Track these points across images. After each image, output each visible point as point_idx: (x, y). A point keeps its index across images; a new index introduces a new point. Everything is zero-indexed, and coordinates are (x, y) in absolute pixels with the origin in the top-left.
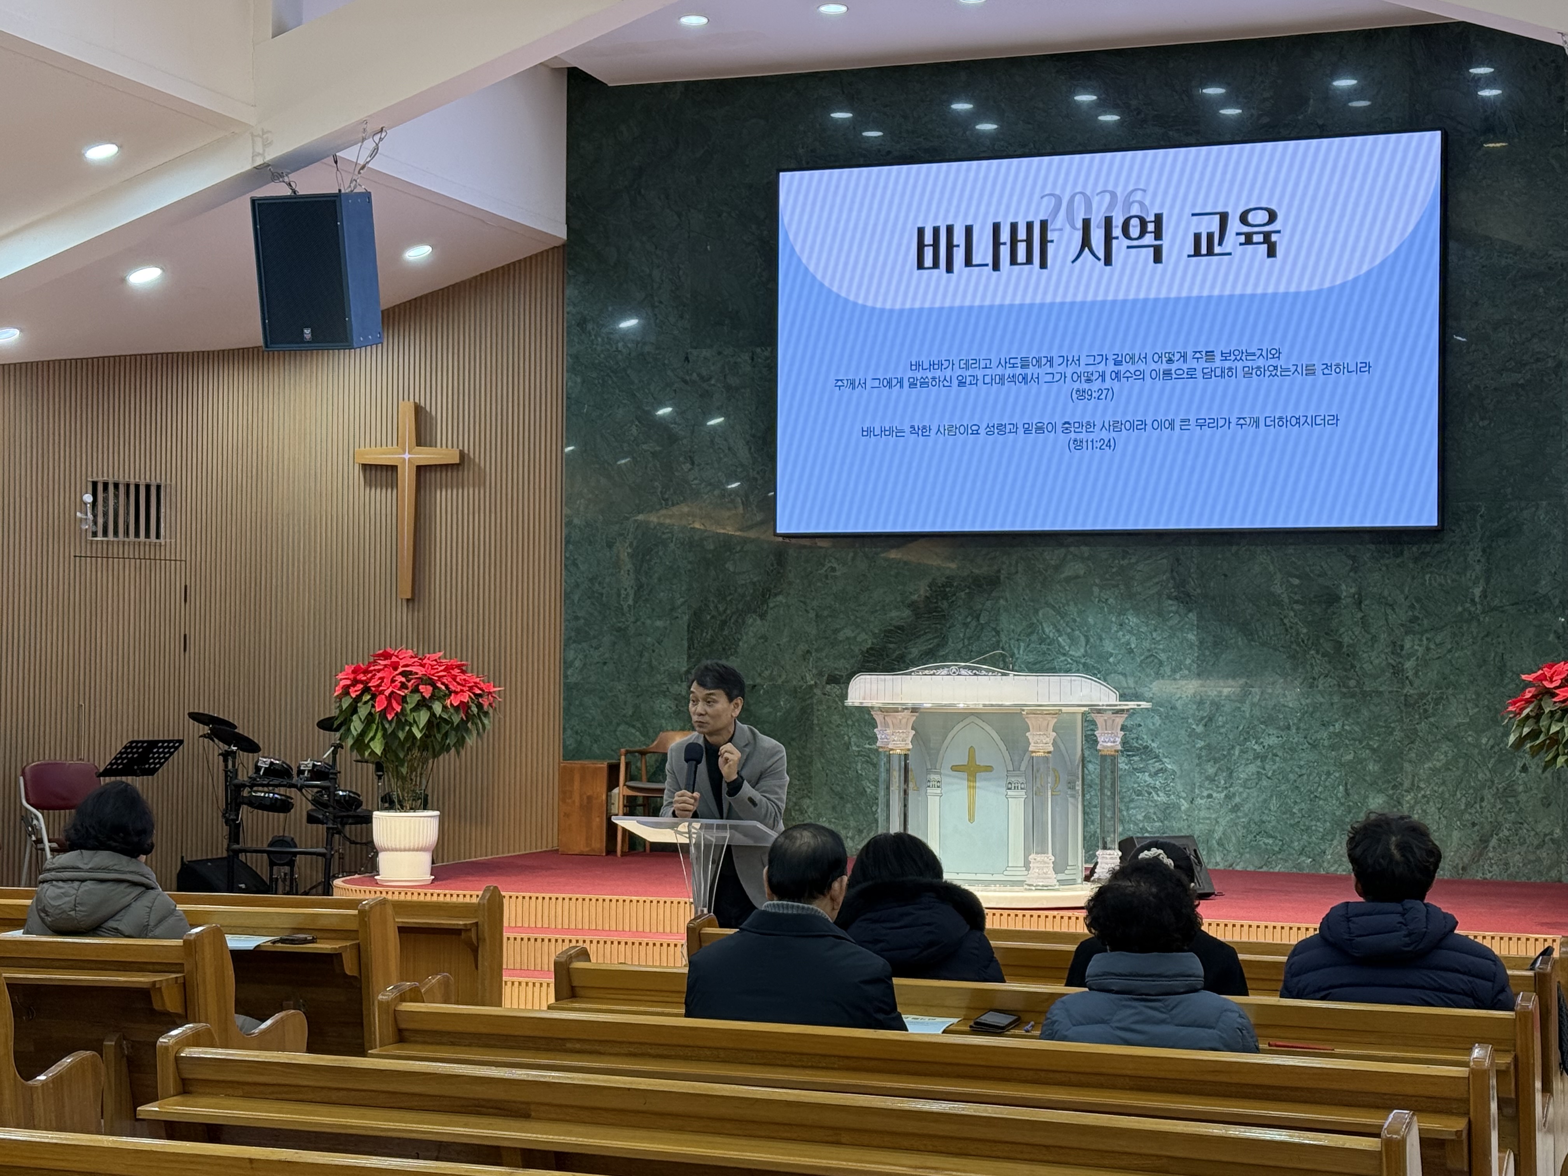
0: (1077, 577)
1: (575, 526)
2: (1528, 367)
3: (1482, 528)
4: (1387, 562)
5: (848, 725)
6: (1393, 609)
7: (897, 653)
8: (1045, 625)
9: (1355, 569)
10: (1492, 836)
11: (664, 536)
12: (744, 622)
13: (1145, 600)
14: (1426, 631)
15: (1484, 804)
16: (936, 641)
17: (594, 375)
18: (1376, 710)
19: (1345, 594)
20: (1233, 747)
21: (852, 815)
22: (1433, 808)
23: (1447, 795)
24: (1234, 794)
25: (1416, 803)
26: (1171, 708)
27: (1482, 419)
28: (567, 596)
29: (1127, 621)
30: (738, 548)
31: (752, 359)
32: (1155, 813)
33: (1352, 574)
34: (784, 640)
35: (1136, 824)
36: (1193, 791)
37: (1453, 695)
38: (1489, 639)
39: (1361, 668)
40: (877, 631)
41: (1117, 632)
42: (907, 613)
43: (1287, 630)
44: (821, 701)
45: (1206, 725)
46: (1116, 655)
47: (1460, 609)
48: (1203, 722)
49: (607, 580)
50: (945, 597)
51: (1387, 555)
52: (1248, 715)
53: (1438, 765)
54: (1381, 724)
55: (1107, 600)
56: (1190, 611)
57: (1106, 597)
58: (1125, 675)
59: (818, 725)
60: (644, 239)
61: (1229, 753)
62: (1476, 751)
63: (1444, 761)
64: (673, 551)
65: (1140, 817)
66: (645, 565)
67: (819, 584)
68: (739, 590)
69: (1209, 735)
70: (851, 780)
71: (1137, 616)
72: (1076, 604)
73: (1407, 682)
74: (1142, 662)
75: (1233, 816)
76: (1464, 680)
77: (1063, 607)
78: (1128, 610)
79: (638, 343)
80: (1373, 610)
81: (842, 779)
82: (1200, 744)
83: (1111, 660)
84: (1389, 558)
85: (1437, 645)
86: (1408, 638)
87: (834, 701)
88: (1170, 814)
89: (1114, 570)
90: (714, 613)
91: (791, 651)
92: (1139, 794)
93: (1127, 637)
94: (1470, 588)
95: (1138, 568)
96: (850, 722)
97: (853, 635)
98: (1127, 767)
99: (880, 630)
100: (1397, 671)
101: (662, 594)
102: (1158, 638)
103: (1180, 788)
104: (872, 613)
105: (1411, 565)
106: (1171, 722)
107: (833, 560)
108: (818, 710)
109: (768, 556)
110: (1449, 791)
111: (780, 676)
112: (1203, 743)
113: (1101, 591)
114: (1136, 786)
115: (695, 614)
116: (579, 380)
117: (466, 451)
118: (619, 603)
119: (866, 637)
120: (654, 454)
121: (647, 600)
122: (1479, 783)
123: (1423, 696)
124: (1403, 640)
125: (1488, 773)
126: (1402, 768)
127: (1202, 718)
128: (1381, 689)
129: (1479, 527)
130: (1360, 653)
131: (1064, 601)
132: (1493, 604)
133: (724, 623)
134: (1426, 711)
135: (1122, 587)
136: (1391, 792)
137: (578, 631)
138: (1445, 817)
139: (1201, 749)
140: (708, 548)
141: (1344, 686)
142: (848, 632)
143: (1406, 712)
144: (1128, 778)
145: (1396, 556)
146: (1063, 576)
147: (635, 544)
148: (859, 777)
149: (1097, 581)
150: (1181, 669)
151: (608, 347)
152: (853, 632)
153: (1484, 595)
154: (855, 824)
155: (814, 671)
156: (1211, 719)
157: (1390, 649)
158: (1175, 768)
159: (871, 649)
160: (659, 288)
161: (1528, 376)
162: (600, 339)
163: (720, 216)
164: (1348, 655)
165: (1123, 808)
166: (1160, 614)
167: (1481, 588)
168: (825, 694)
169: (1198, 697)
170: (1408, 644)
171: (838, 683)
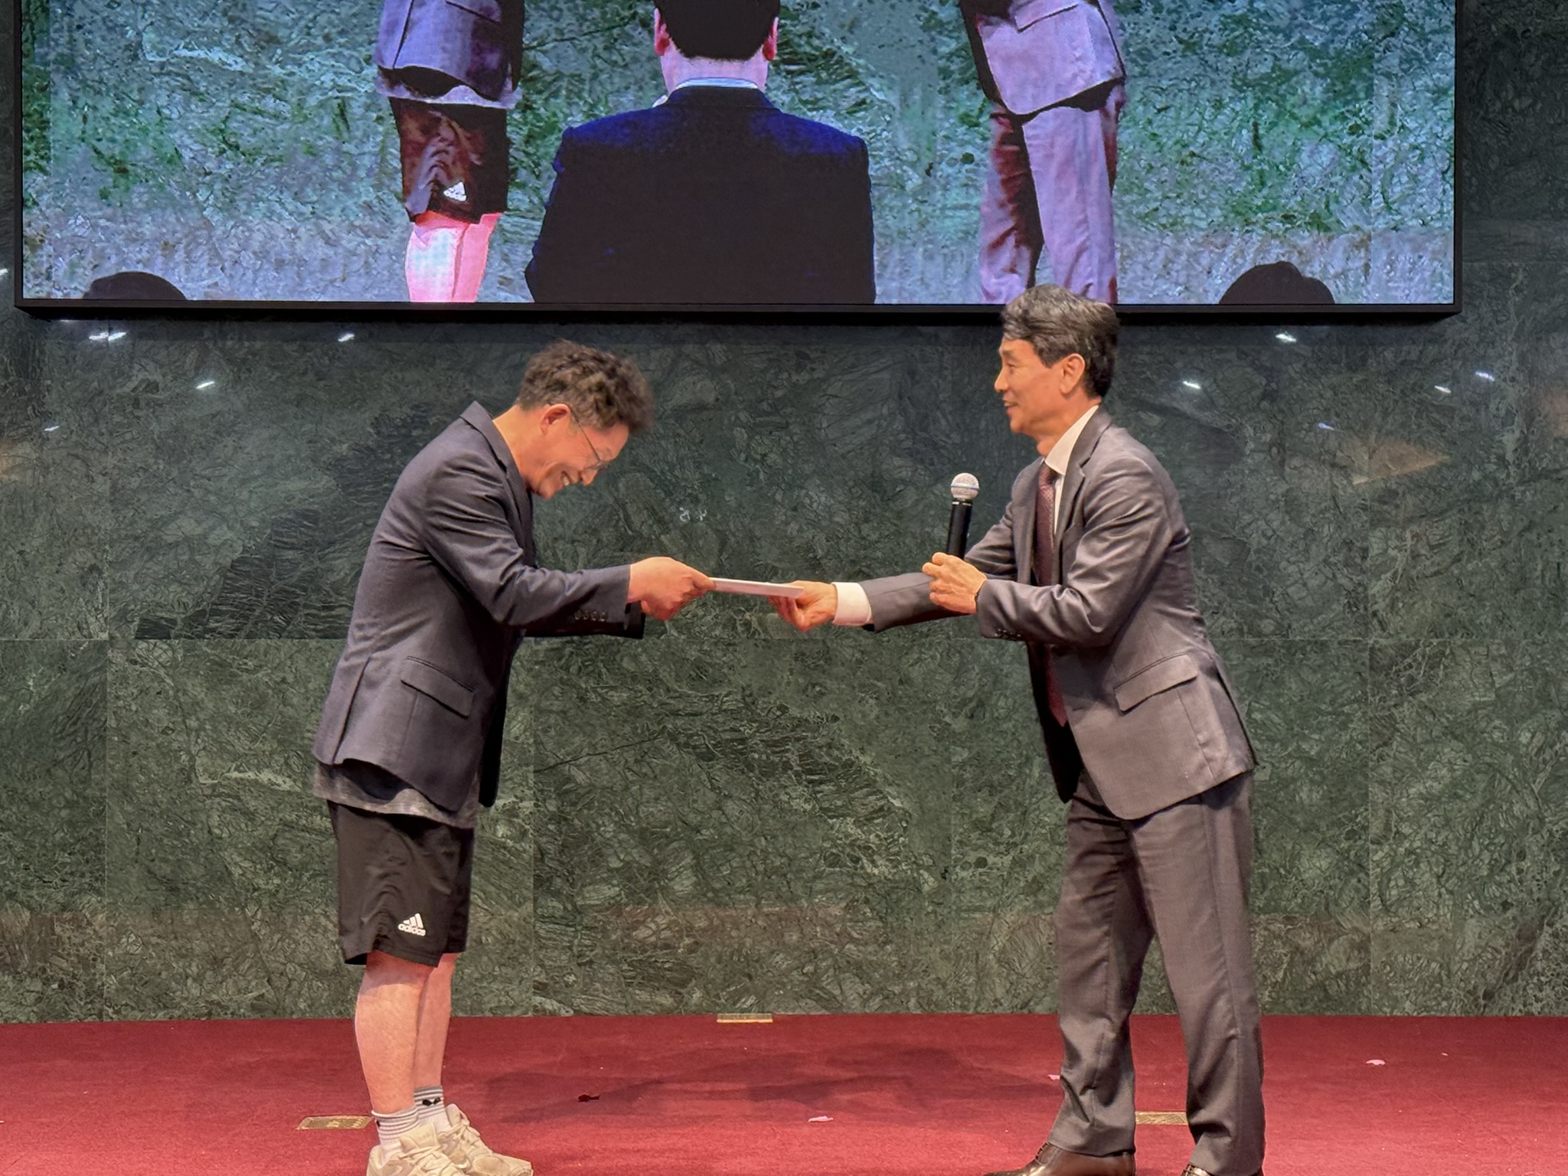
0: (702, 407)
3: (1518, 315)
5: (188, 730)
7: (304, 569)
8: (631, 509)
9: (1270, 395)
10: (1541, 927)
13: (843, 456)
14: (1410, 520)
15: (1525, 864)
18: (1314, 678)
19: (1251, 445)
20: (1029, 760)
21: (197, 926)
22: (1427, 875)
23: (1453, 849)
24: (1031, 857)
25: (1395, 865)
26: (901, 682)
27: (1519, 95)
29: (807, 501)
32: (867, 901)
33: (1265, 404)
34: (36, 543)
35: (829, 925)
36: (946, 853)
37: (1463, 646)
38: (1533, 536)
39: (1285, 594)
40: (255, 524)
41: (787, 524)
42: (325, 482)
44: (125, 678)
45: (972, 717)
47: (1476, 475)
48: (967, 710)
51: (1335, 367)
53: (1437, 787)
54: (1323, 707)
55: (765, 455)
57: (760, 450)
59: (118, 729)
61: (1020, 773)
62: (1510, 758)
63: (1447, 780)
65: (836, 911)
67: (117, 418)
69: (978, 736)
70: (196, 850)
72: (698, 466)
73: (1375, 622)
75: (1029, 902)
76: (1485, 618)
77: (671, 470)
78: (808, 477)
80: (1308, 477)
81: (174, 847)
82: (961, 755)
84: (1340, 373)
85: (1432, 548)
86: (1378, 534)
87: (157, 677)
88: (899, 900)
89: (779, 393)
91: (55, 568)
92: (834, 861)
94: (1496, 433)
95: (830, 391)
96: (193, 723)
97: (199, 531)
98: (808, 807)
99: (263, 521)
100: (1357, 600)
102: (874, 537)
103: (919, 847)
104: (244, 482)
105: (1382, 387)
106: (899, 709)
107: (151, 366)
108: (118, 698)
110: (1458, 839)
111: (26, 624)
112: (966, 755)
113: (750, 438)
114: (827, 845)
119: (230, 535)
122: (1514, 823)
123: (1405, 650)
124: (1365, 539)
125: (1531, 803)
126: (1366, 794)
127: (965, 702)
128: (1325, 638)
129: (1512, 310)
130: (1284, 564)
131: (671, 456)
132: (1539, 466)
134: (1412, 680)
135: (797, 430)
136: (1344, 845)
138: (1451, 892)
139: (962, 765)
141: (1249, 633)
142: (188, 526)
143: (1374, 684)
144: (810, 828)
145: (1352, 369)
146: (670, 405)
148: (214, 840)
149: (743, 416)
152: (199, 522)
153: (1523, 446)
154: (205, 946)
155: (109, 611)
156: (981, 704)
157: (1341, 557)
158: (907, 806)
159: (241, 561)
164: (1258, 569)
165: (800, 892)
167: (1517, 434)
168: (135, 662)
169: (956, 659)
170: (1375, 546)
171: (166, 637)
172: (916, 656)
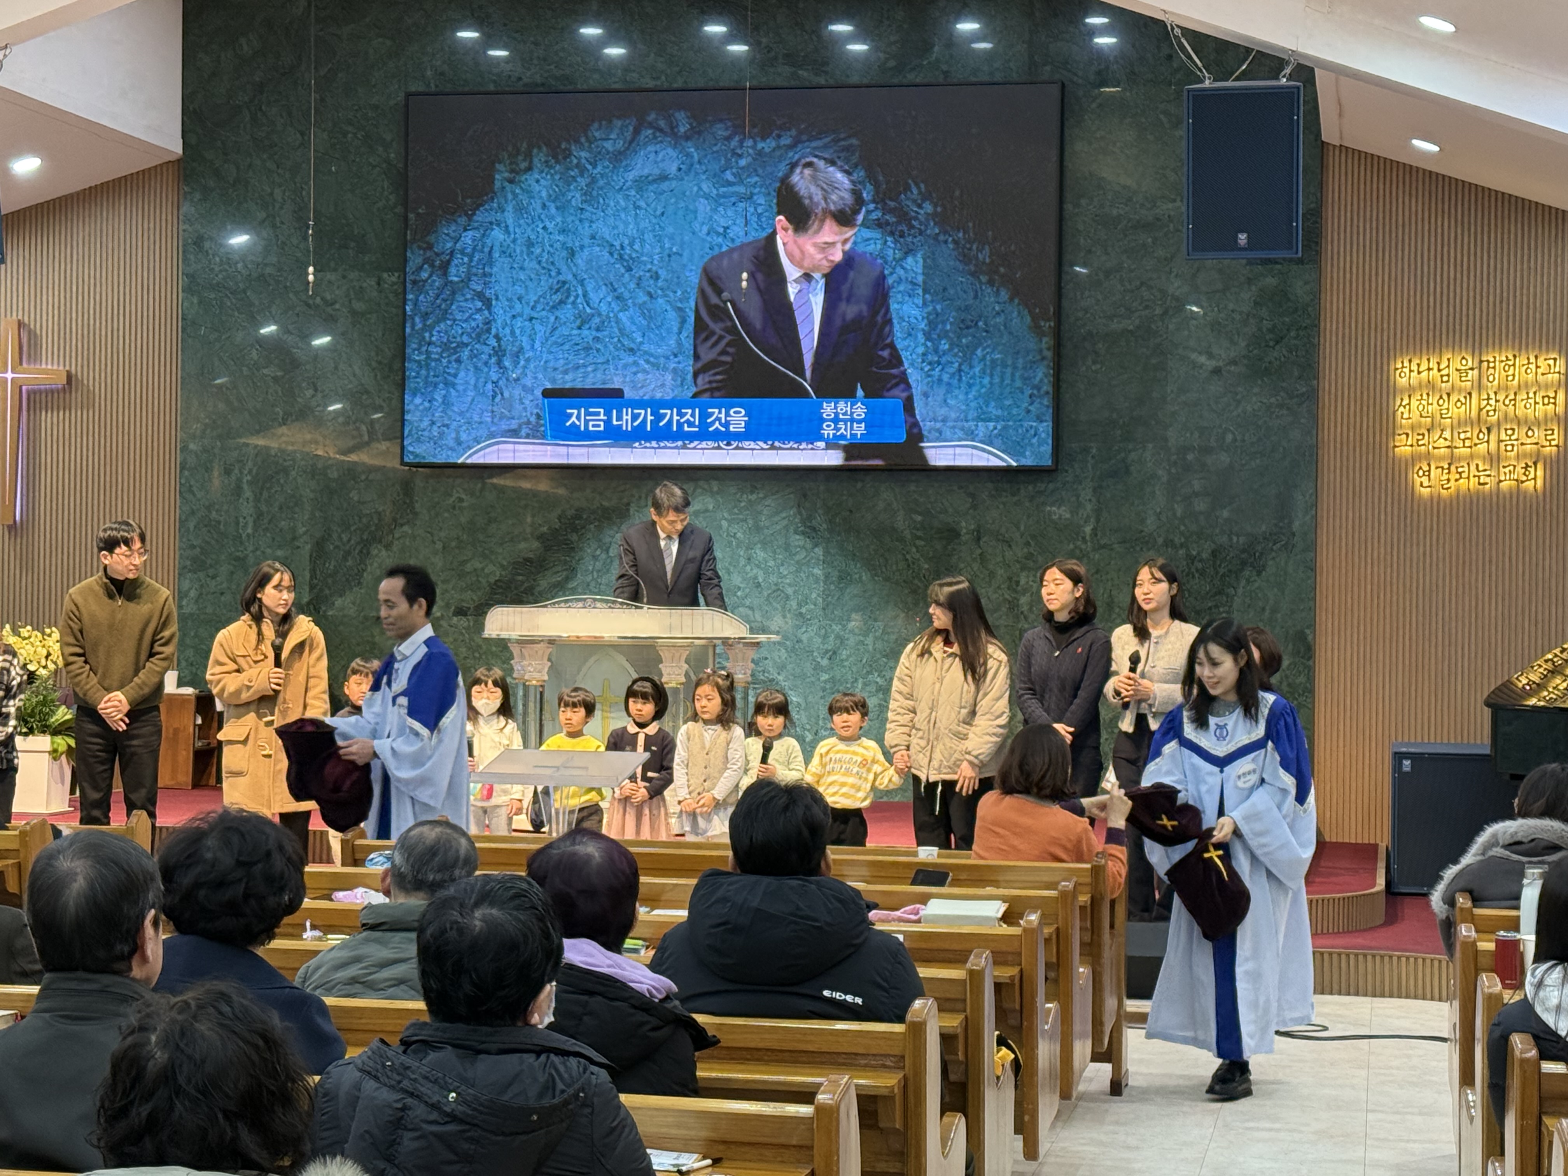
0: (707, 511)
1: (191, 451)
2: (1137, 314)
3: (1093, 468)
4: (1004, 499)
5: (474, 657)
6: (1010, 546)
7: (526, 585)
9: (974, 507)
11: (286, 464)
12: (368, 553)
13: (772, 535)
16: (565, 573)
17: (213, 296)
19: (964, 531)
20: (856, 680)
26: (797, 642)
27: (1094, 362)
28: (183, 522)
29: (755, 555)
30: (363, 477)
31: (379, 284)
33: (971, 511)
36: (817, 724)
38: (1098, 576)
40: (505, 563)
41: (745, 566)
42: (536, 544)
43: (909, 566)
45: (830, 659)
46: (744, 589)
47: (1071, 546)
48: (828, 655)
49: (225, 507)
50: (575, 530)
51: (1005, 494)
52: (870, 648)
55: (735, 534)
56: (816, 545)
57: (733, 531)
58: (751, 608)
60: (265, 156)
64: (295, 479)
66: (265, 494)
67: (446, 515)
68: (364, 520)
69: (833, 668)
71: (764, 549)
73: (1022, 617)
74: (769, 595)
78: (756, 544)
79: (258, 265)
80: (991, 546)
82: (825, 677)
83: (739, 594)
84: (1006, 496)
86: (1024, 574)
87: (462, 633)
89: (743, 504)
90: (337, 543)
93: (755, 571)
94: (1081, 526)
95: (766, 503)
96: (477, 655)
97: (481, 567)
99: (509, 562)
101: (283, 523)
102: (785, 573)
103: (804, 720)
104: (501, 544)
105: (1027, 504)
106: (796, 655)
107: (461, 491)
109: (393, 485)
112: (827, 677)
115: (317, 543)
116: (195, 300)
117: (73, 371)
118: (238, 532)
119: (494, 569)
120: (276, 379)
121: (267, 529)
124: (1018, 576)
127: (827, 651)
129: (1090, 468)
132: (1102, 542)
133: (348, 553)
135: (750, 522)
137: (194, 560)
139: (825, 682)
140: (331, 476)
142: (476, 564)
145: (1013, 495)
147: (254, 471)
149: (726, 515)
150: (807, 603)
151: (226, 267)
152: (481, 563)
153: (1094, 533)
156: (835, 653)
157: (1006, 585)
158: (799, 700)
159: (500, 581)
160: (281, 208)
161: (1137, 322)
162: (217, 259)
163: (345, 135)
166: (787, 547)
167: (1092, 527)
168: (452, 626)
169: (823, 631)
170: (1023, 582)
171: (465, 615)
172: (804, 629)
